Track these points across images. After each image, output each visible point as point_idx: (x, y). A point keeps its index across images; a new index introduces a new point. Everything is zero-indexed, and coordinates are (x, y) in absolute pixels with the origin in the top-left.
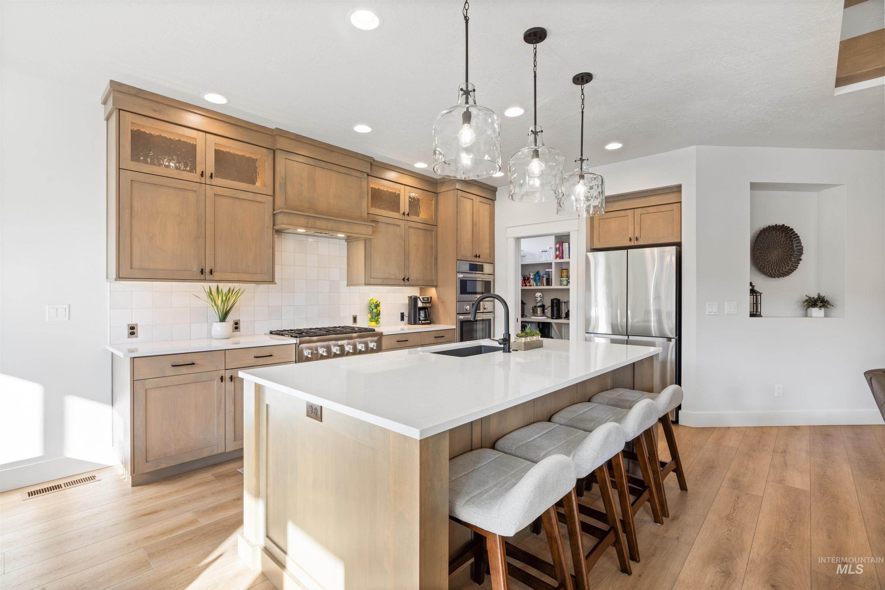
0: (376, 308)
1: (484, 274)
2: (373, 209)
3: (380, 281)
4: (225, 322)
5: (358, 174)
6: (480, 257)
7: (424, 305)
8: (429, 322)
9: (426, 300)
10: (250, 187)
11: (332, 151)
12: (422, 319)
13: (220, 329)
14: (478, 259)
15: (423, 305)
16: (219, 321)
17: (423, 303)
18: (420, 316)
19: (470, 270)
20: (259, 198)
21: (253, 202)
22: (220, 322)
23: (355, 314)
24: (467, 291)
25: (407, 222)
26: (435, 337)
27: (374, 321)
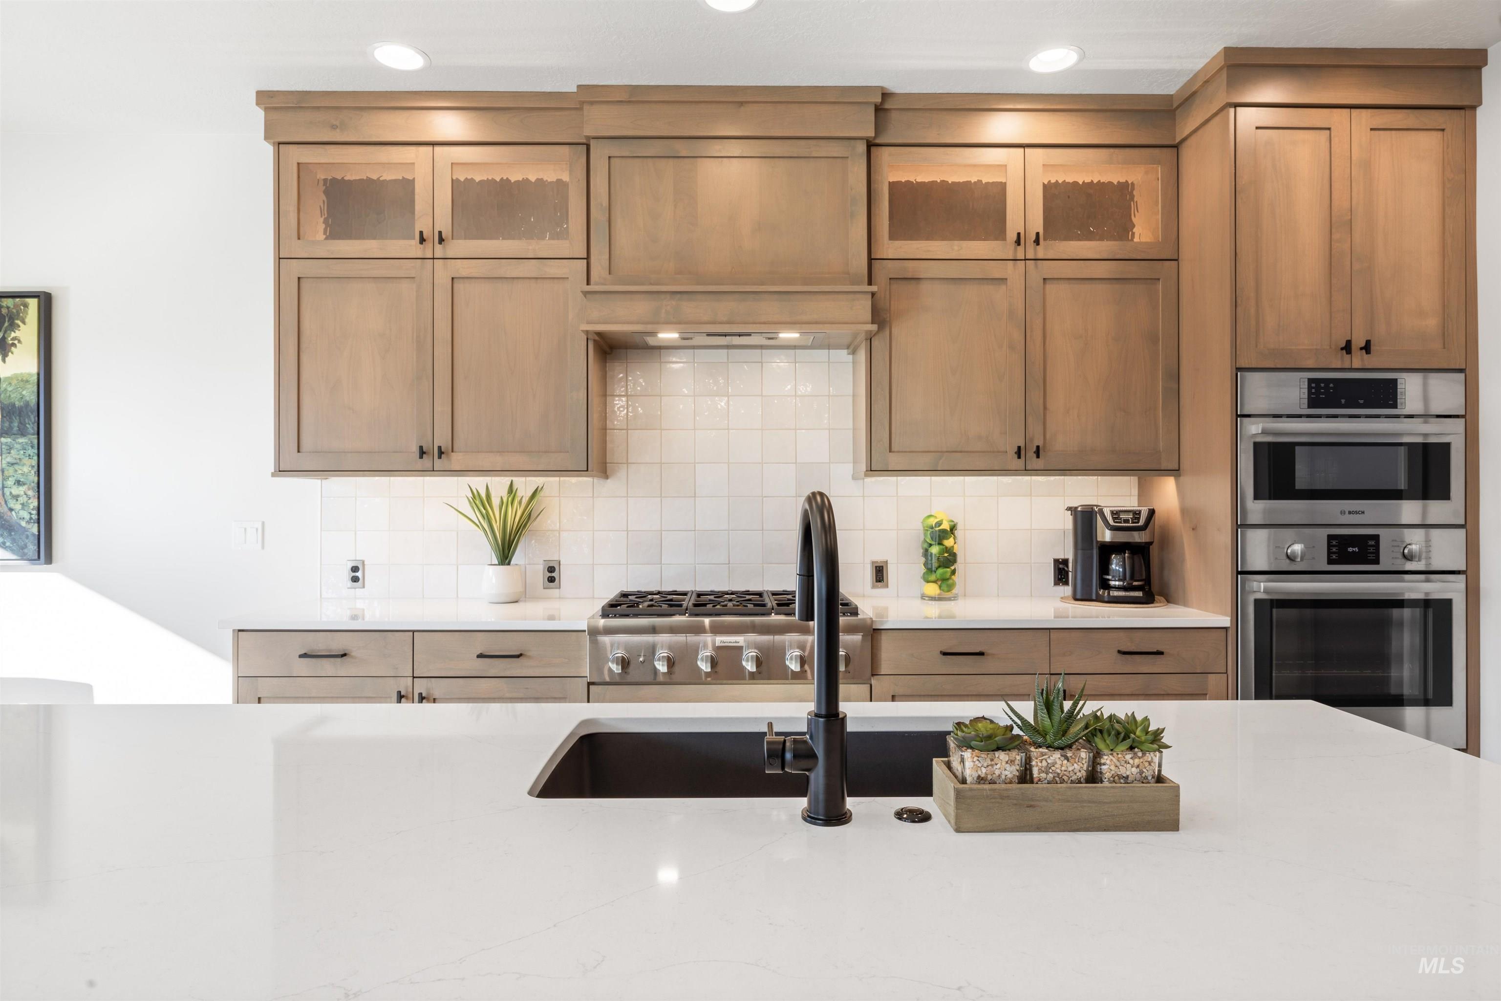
0: (940, 544)
1: (1397, 416)
2: (898, 243)
3: (923, 461)
4: (509, 564)
5: (835, 149)
6: (1373, 348)
7: (1122, 537)
8: (1139, 594)
9: (1126, 521)
10: (530, 248)
11: (742, 104)
12: (1117, 583)
13: (494, 581)
14: (1358, 360)
15: (1113, 537)
16: (497, 563)
17: (1113, 529)
18: (1108, 574)
19: (1312, 404)
20: (554, 269)
21: (539, 281)
22: (499, 565)
23: (879, 558)
24: (1297, 488)
25: (1036, 266)
26: (1119, 652)
27: (935, 582)
